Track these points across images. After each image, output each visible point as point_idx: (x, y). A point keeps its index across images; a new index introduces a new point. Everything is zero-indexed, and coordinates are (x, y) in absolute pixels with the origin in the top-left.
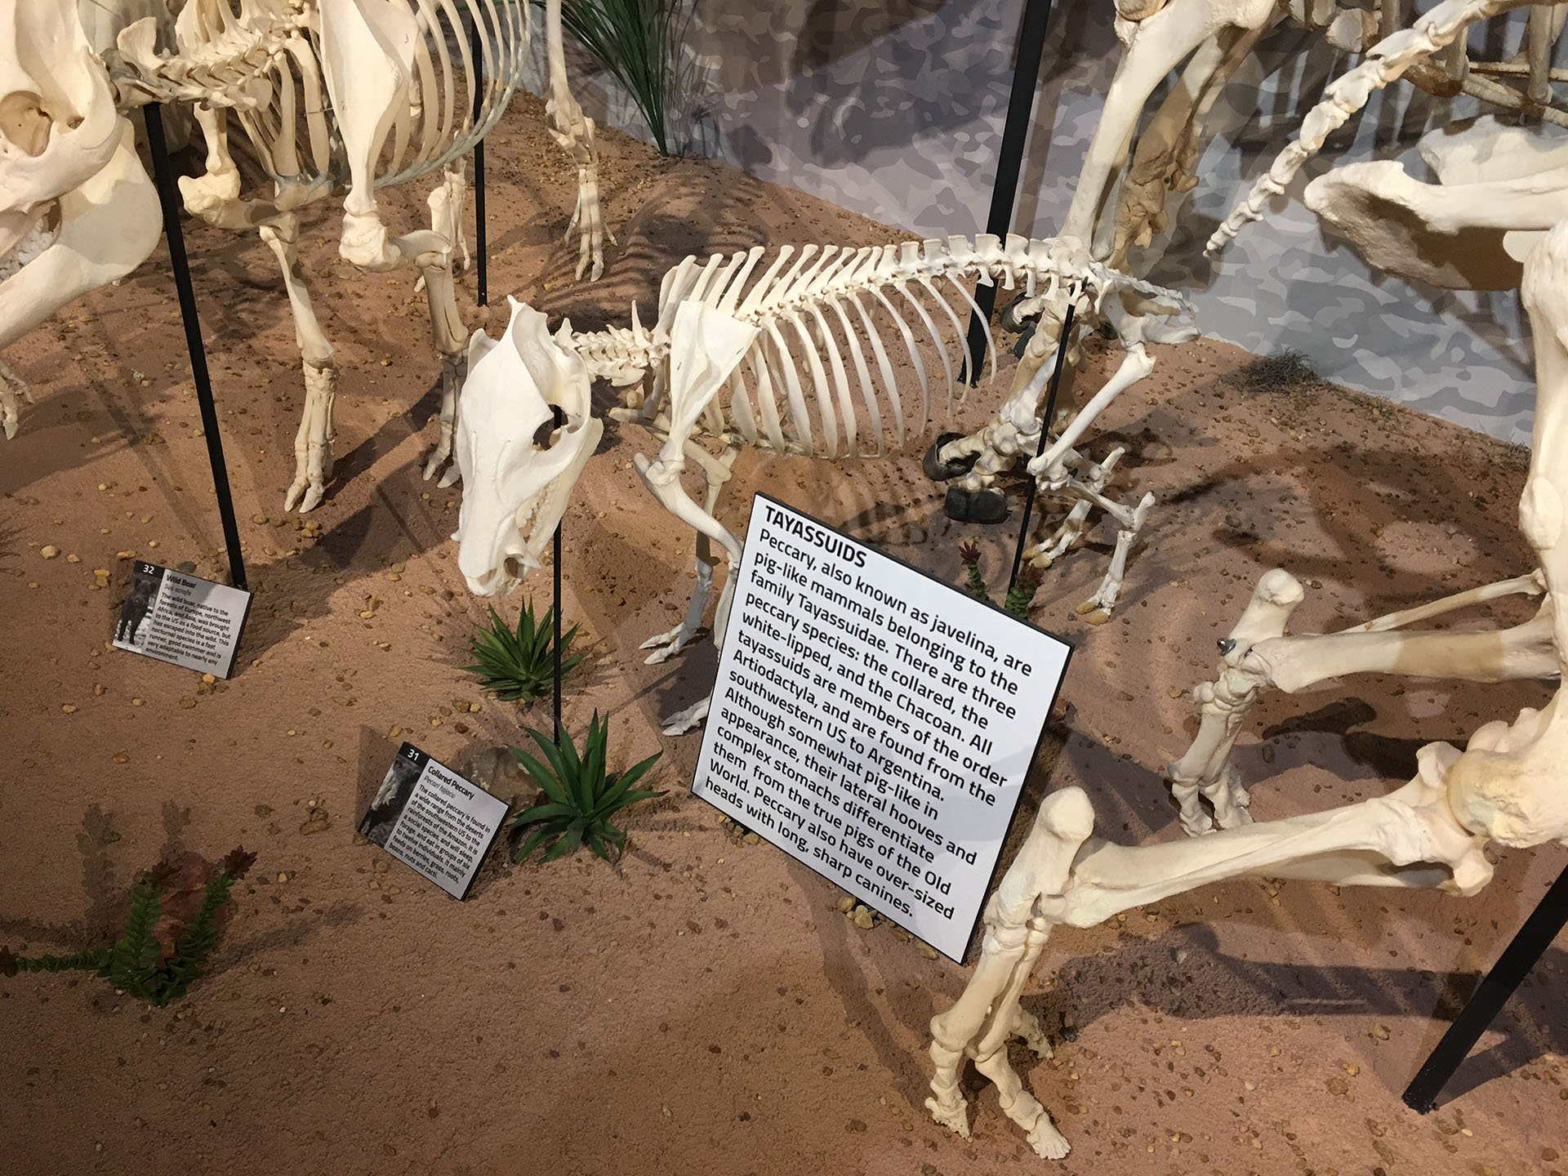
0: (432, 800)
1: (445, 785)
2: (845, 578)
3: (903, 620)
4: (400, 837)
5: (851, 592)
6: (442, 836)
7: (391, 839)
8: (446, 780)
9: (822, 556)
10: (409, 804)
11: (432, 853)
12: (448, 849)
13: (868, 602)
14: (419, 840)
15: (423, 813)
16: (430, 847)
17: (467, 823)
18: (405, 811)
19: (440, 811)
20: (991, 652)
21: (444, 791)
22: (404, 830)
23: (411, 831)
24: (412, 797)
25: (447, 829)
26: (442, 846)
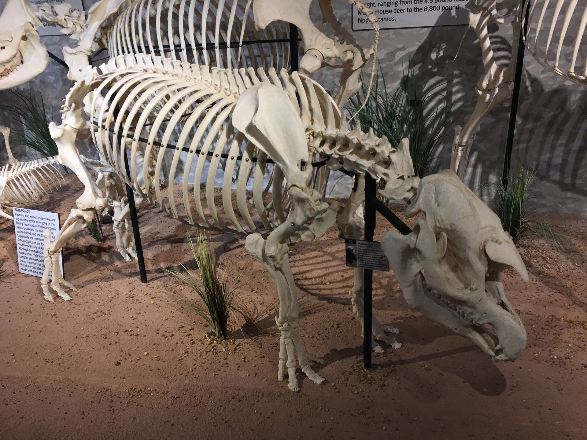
2: (28, 217)
3: (38, 220)
5: (30, 219)
9: (24, 214)
13: (32, 219)
20: (49, 220)
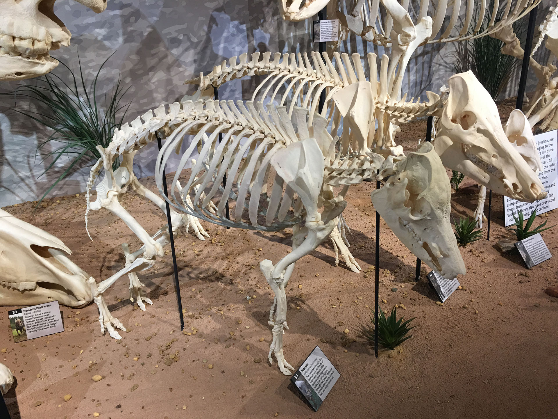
0: (530, 247)
1: (528, 242)
4: (535, 260)
6: (538, 251)
7: (534, 262)
8: (528, 241)
10: (529, 253)
11: (541, 255)
12: (542, 251)
14: (537, 256)
15: (532, 251)
16: (540, 255)
17: (538, 243)
18: (530, 255)
19: (533, 247)
21: (529, 243)
22: (533, 258)
23: (534, 256)
24: (528, 251)
25: (537, 248)
26: (540, 252)
